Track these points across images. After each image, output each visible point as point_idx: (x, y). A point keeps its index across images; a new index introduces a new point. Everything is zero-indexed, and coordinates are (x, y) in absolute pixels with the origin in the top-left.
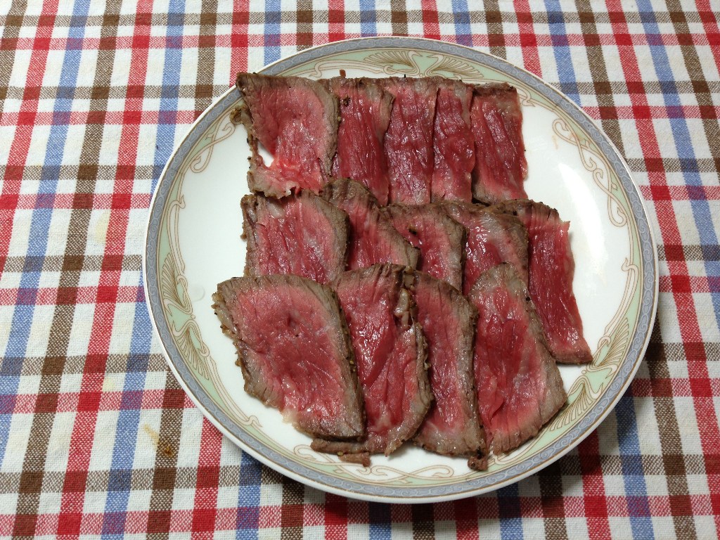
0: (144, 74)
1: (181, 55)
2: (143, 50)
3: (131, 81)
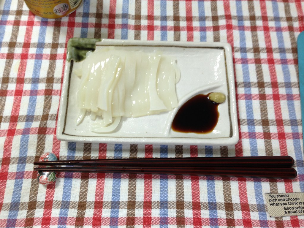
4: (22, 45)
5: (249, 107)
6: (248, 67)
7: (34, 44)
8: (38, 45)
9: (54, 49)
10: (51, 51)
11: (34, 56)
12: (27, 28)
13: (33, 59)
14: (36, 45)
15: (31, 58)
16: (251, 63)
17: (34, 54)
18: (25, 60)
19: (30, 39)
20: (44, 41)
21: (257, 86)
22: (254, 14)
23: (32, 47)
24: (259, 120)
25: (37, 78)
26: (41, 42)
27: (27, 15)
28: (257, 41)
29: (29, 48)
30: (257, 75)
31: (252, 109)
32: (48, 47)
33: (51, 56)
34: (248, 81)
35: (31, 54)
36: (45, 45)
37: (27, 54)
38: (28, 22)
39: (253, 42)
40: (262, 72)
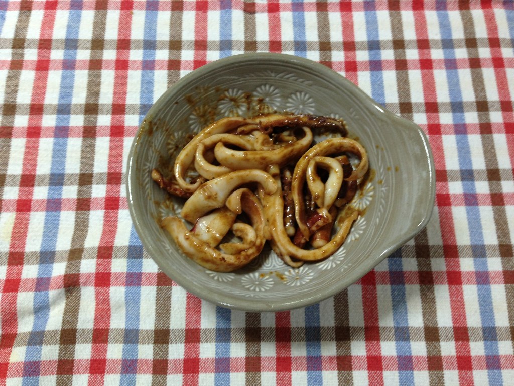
0: (44, 94)
1: (74, 76)
2: (44, 72)
3: (33, 99)
4: (18, 180)
5: (485, 301)
6: (478, 211)
7: (43, 177)
8: (50, 179)
9: (85, 188)
10: (79, 192)
11: (45, 204)
12: (27, 144)
13: (42, 210)
14: (47, 179)
15: (37, 210)
16: (484, 203)
17: (44, 201)
18: (25, 215)
19: (34, 166)
20: (63, 169)
21: (498, 253)
22: (485, 96)
23: (39, 185)
24: (506, 328)
25: (51, 252)
26: (56, 172)
27: (25, 114)
28: (494, 156)
29: (33, 186)
30: (498, 229)
31: (491, 303)
32: (72, 184)
33: (78, 203)
34: (480, 243)
35: (38, 201)
36: (66, 178)
37: (30, 201)
38: (29, 128)
39: (486, 158)
40: (506, 223)
